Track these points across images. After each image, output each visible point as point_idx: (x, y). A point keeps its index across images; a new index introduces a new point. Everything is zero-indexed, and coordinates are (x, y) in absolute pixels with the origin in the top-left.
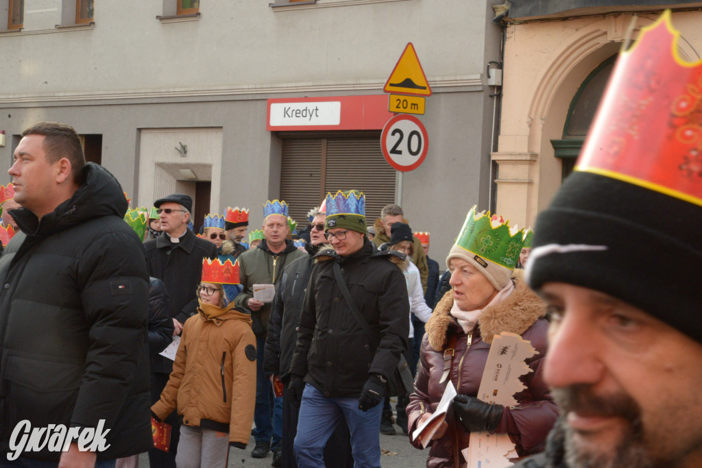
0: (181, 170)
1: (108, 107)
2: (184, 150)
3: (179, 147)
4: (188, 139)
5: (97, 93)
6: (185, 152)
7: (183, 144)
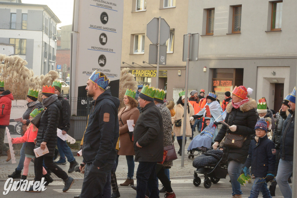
0: (273, 80)
1: (246, 60)
2: (274, 73)
3: (273, 72)
4: (277, 70)
5: (241, 55)
6: (275, 74)
7: (274, 71)
